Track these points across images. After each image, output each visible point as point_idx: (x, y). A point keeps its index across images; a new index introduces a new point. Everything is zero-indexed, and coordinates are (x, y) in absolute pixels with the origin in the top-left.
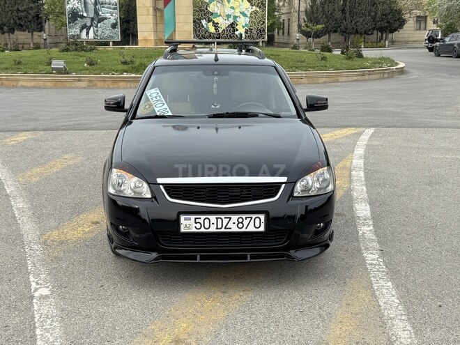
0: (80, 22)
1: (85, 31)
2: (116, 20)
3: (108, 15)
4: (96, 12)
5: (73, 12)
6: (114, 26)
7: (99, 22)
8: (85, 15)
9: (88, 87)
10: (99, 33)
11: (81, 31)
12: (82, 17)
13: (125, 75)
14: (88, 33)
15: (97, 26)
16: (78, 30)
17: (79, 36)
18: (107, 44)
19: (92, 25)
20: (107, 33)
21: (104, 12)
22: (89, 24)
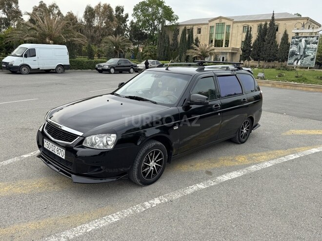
0: (295, 57)
1: (296, 61)
2: (314, 56)
3: (310, 54)
4: (304, 53)
5: (292, 52)
6: (312, 59)
7: (304, 57)
8: (298, 54)
9: (272, 87)
10: (303, 63)
11: (294, 61)
12: (297, 55)
13: (292, 83)
14: (297, 63)
15: (303, 59)
16: (293, 61)
17: (292, 64)
18: (307, 68)
19: (300, 59)
20: (308, 63)
21: (308, 52)
22: (299, 58)
